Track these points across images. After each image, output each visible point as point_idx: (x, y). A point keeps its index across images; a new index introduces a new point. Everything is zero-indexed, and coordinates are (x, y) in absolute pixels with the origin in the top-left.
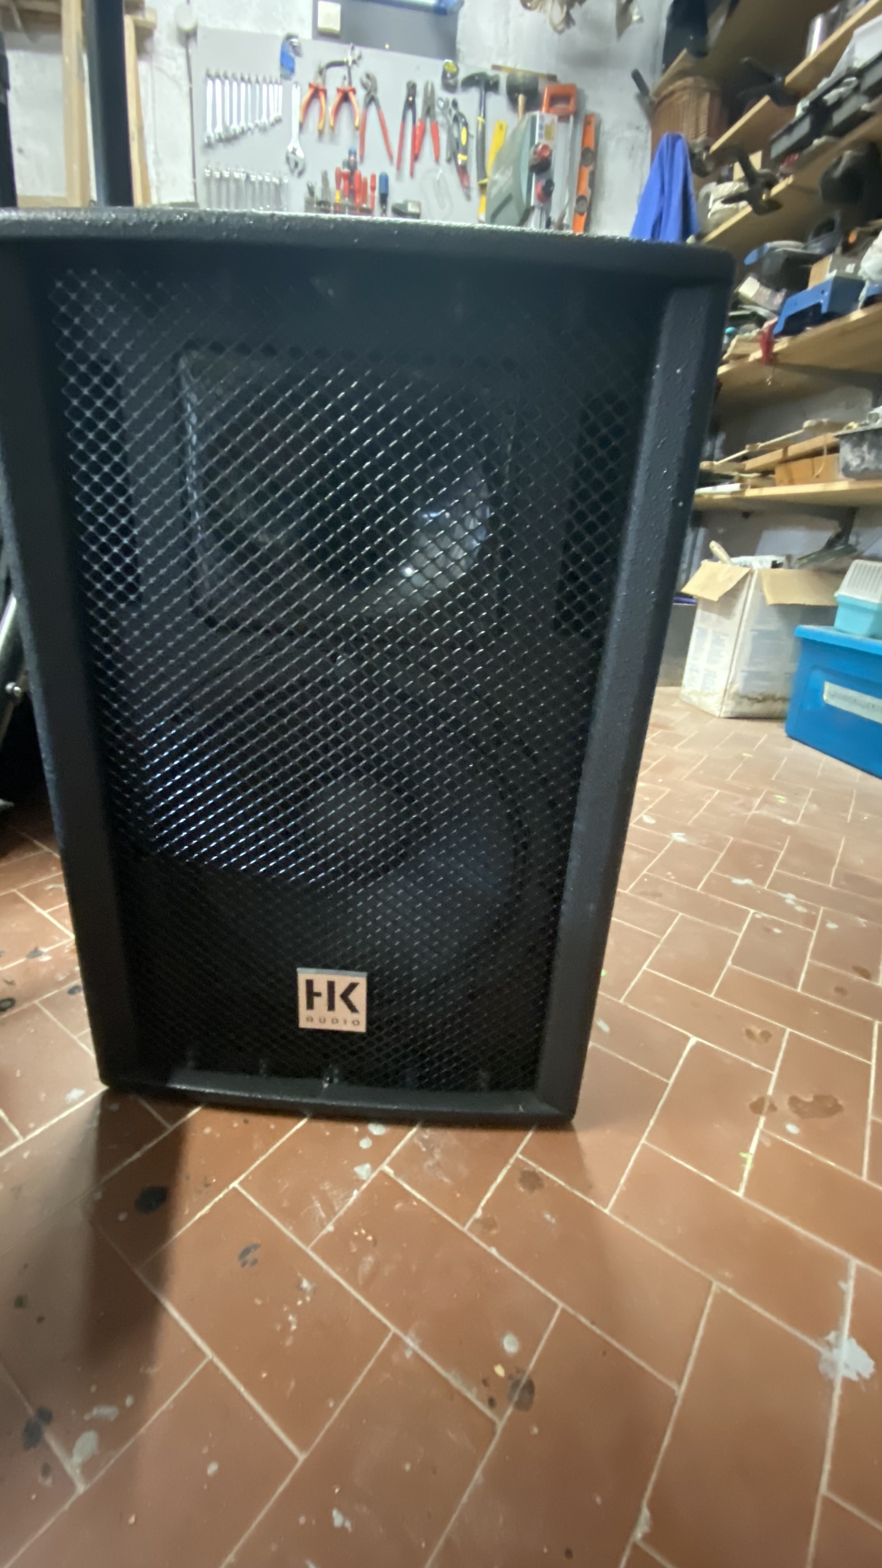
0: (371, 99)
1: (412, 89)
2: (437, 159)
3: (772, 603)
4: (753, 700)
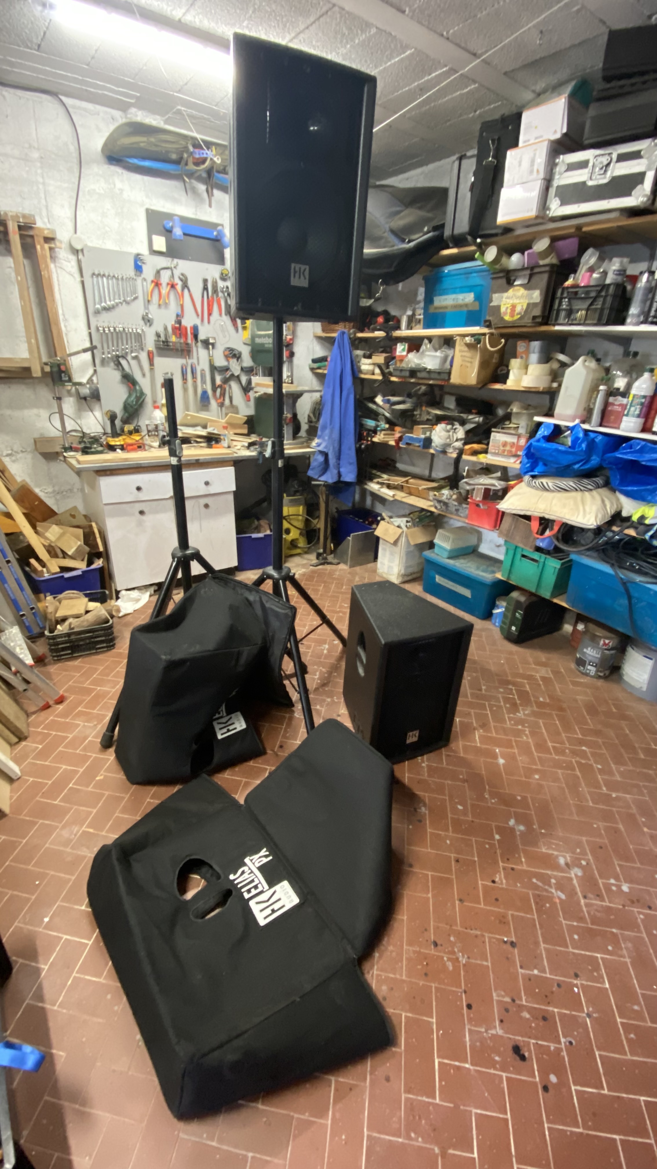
0: (185, 285)
1: (205, 281)
2: (221, 314)
3: (412, 543)
4: (408, 576)
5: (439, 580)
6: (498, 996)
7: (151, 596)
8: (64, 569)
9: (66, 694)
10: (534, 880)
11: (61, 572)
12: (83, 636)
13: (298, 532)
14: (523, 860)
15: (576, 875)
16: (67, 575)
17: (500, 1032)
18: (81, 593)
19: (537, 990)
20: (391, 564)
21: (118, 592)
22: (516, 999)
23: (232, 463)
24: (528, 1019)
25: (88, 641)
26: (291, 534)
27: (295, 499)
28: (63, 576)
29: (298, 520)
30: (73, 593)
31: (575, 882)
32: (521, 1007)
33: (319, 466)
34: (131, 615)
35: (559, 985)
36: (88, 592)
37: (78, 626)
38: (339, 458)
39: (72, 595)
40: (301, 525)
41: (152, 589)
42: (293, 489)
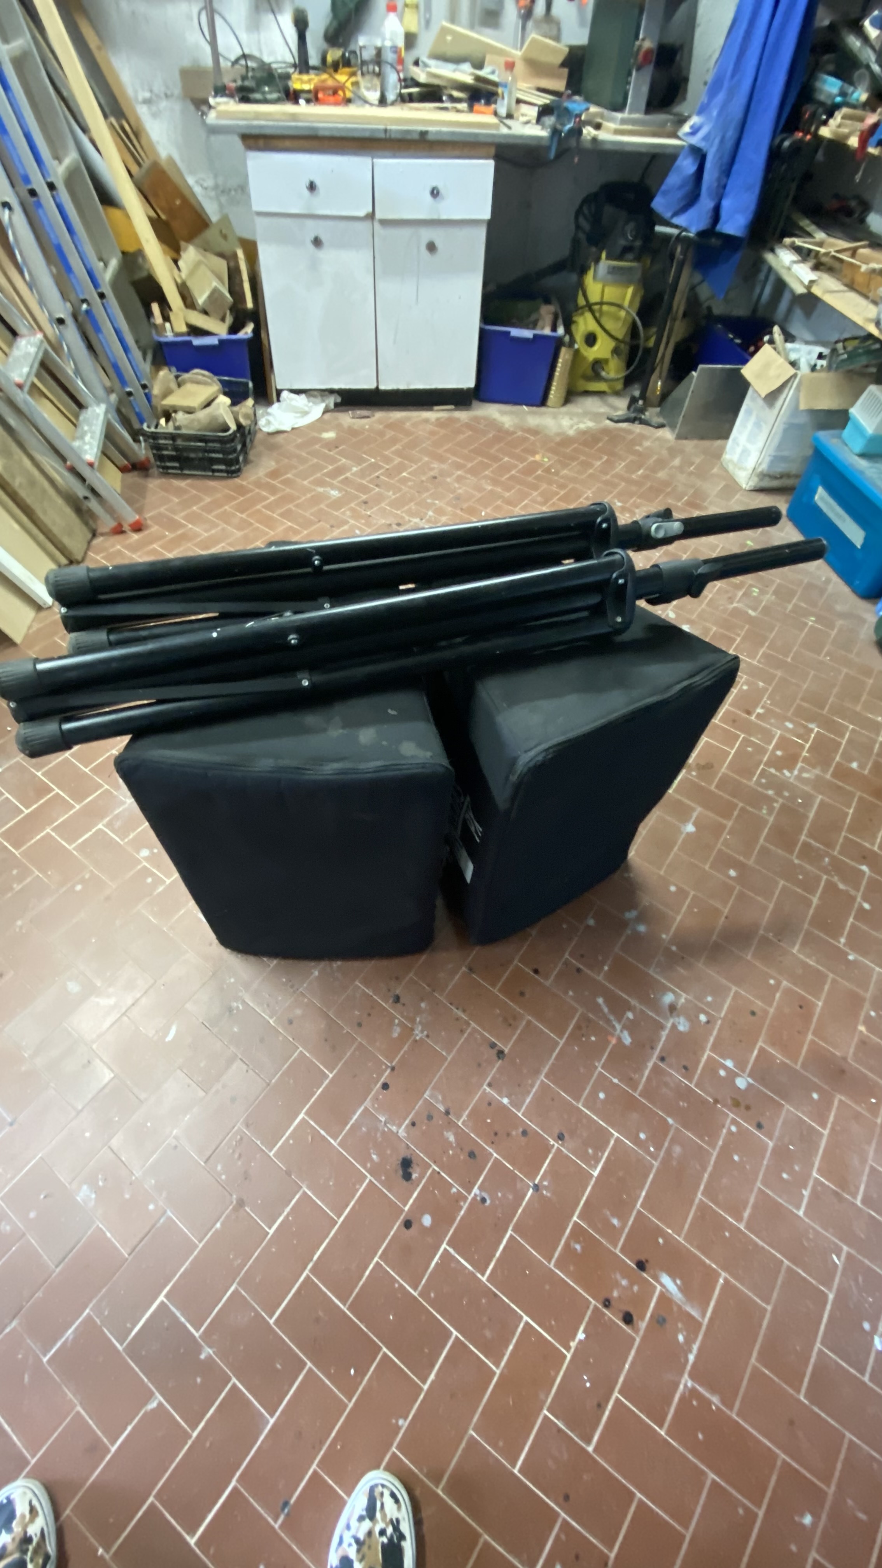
3: (802, 407)
4: (773, 477)
5: (821, 498)
6: (431, 1096)
7: (326, 411)
8: (195, 331)
9: (149, 522)
10: (600, 1000)
11: (189, 334)
12: (192, 444)
13: (612, 344)
14: (606, 968)
15: (674, 1027)
16: (197, 341)
17: (402, 1133)
18: (215, 378)
19: (489, 1121)
20: (749, 446)
21: (279, 393)
22: (451, 1111)
23: (492, 151)
24: (450, 1143)
25: (200, 455)
26: (596, 348)
27: (620, 269)
28: (190, 343)
29: (617, 318)
30: (204, 375)
31: (664, 1034)
32: (451, 1125)
33: (680, 187)
34: (286, 435)
35: (524, 1133)
36: (226, 378)
37: (187, 427)
38: (727, 170)
39: (200, 377)
40: (619, 329)
41: (331, 401)
42: (622, 242)
